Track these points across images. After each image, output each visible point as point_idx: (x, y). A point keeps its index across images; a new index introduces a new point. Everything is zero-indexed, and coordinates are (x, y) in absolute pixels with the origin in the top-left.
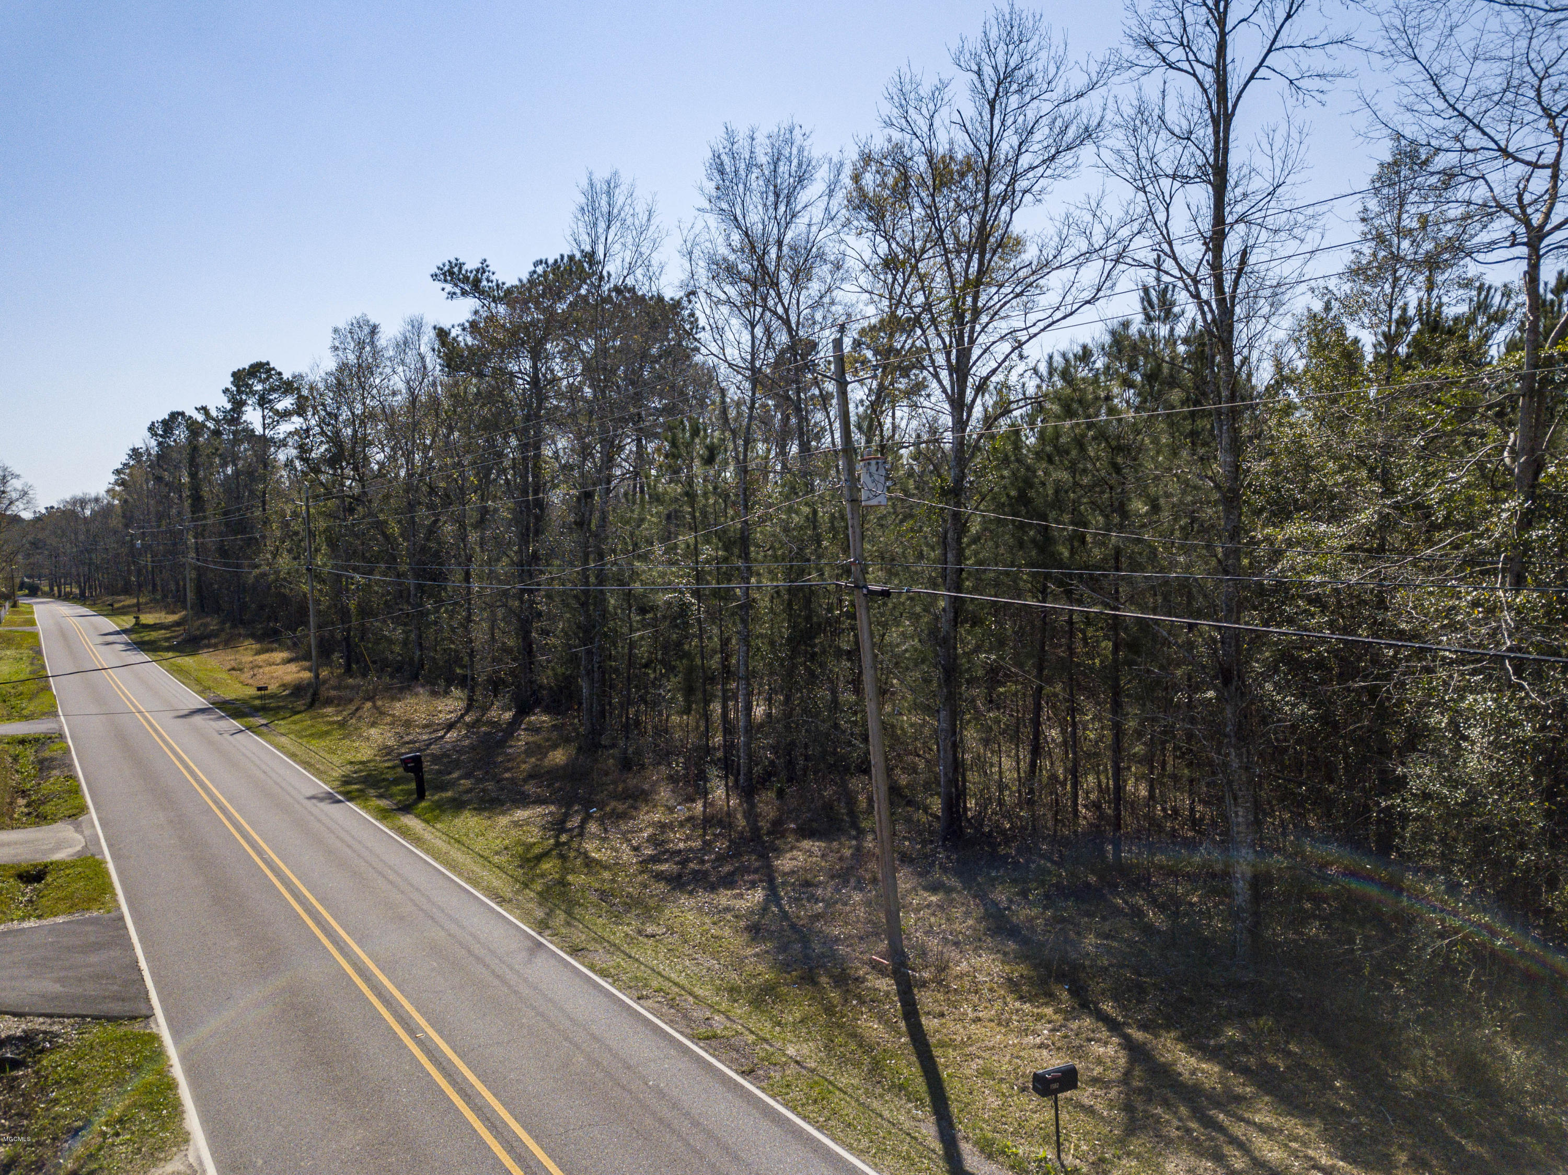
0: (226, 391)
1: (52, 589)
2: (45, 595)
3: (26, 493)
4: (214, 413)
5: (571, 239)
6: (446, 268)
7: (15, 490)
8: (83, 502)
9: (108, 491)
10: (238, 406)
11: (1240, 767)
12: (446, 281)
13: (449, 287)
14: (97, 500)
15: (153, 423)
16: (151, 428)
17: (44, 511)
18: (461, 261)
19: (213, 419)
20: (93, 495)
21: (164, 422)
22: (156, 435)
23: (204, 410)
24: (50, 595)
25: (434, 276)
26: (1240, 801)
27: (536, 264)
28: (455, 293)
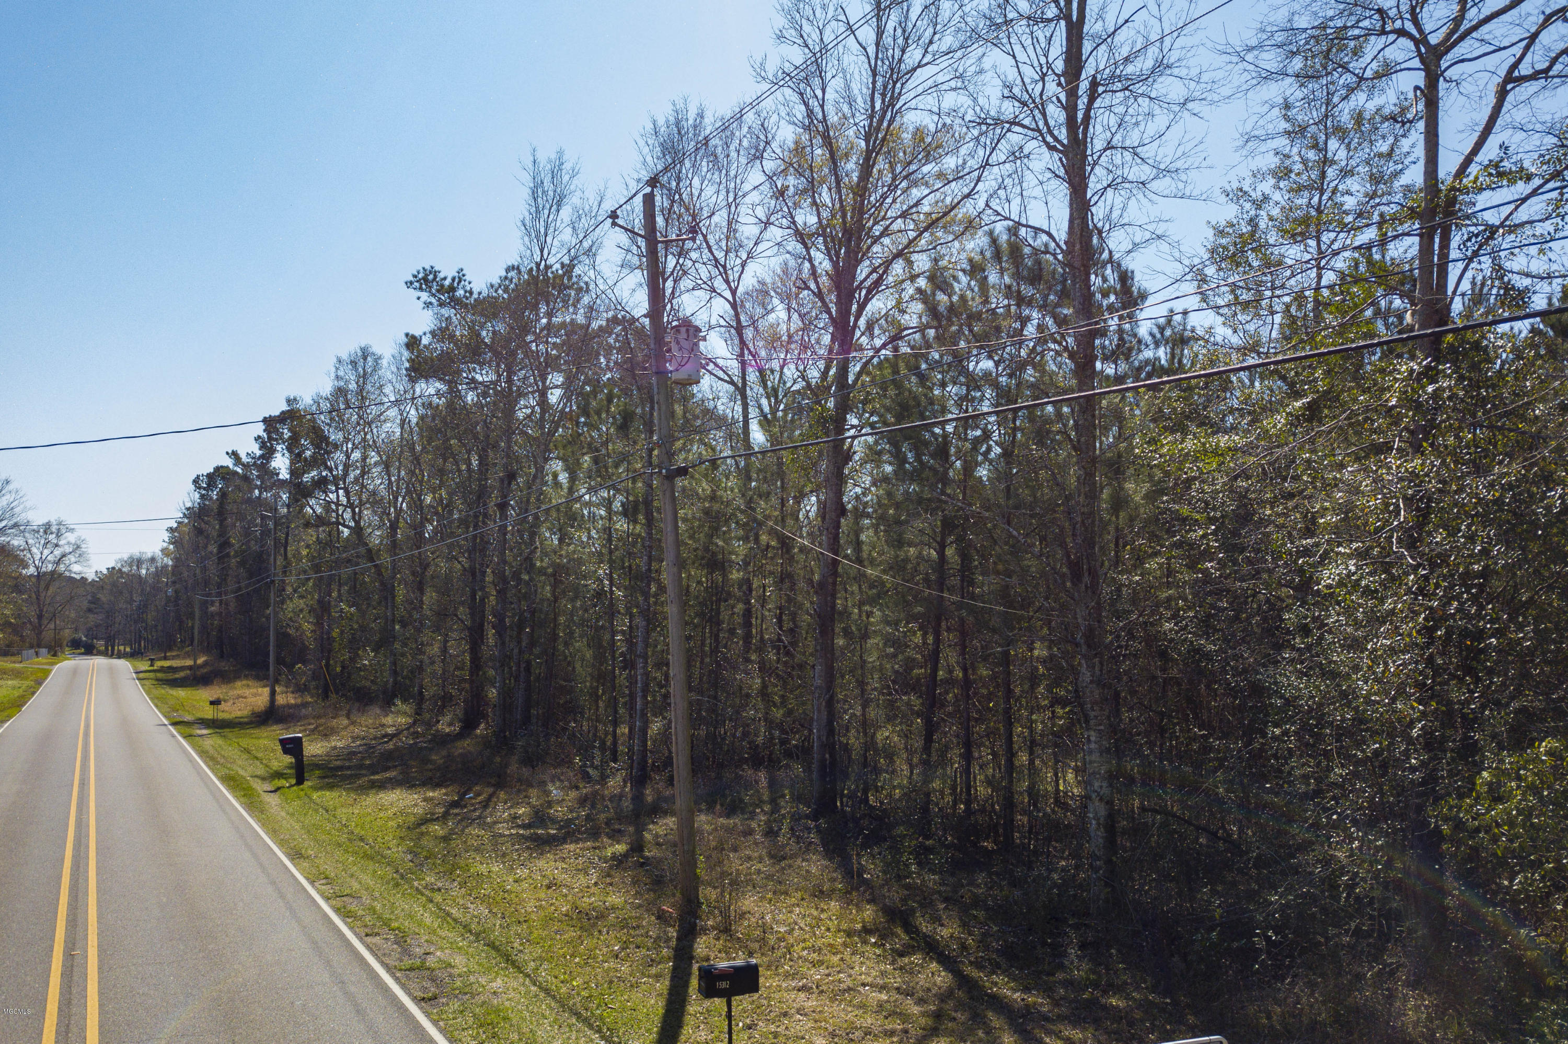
0: (258, 438)
1: (107, 649)
2: (99, 653)
3: (78, 547)
4: (245, 459)
5: (520, 224)
6: (421, 276)
7: (69, 543)
8: (139, 562)
9: (162, 550)
10: (268, 452)
11: (1092, 682)
12: (421, 289)
13: (425, 296)
14: (153, 560)
15: (198, 477)
16: (196, 481)
17: (105, 572)
18: (436, 268)
19: (243, 465)
20: (149, 555)
21: (209, 475)
22: (200, 488)
23: (234, 455)
24: (105, 654)
25: (409, 284)
26: (1092, 722)
27: (508, 270)
28: (431, 303)
